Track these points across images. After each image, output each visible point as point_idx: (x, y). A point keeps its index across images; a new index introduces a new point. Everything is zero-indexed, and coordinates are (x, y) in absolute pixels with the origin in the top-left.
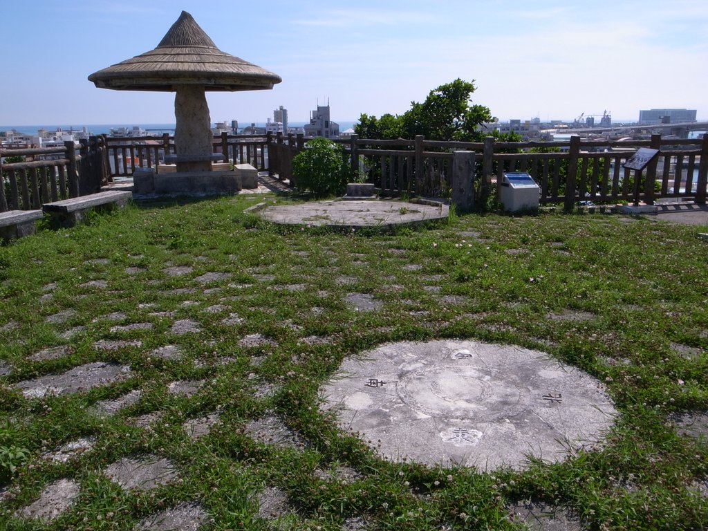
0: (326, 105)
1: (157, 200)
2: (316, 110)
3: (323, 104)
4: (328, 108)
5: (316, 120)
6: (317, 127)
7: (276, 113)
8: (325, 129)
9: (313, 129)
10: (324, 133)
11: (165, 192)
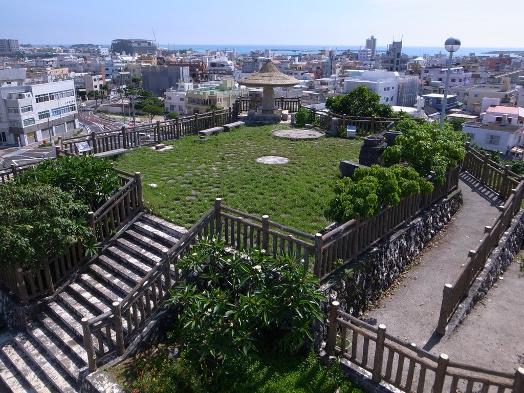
0: (400, 41)
1: (254, 123)
2: (392, 44)
3: (397, 40)
4: (401, 43)
5: (391, 51)
6: (391, 57)
7: (368, 42)
8: (397, 59)
9: (387, 59)
10: (395, 62)
11: (257, 120)
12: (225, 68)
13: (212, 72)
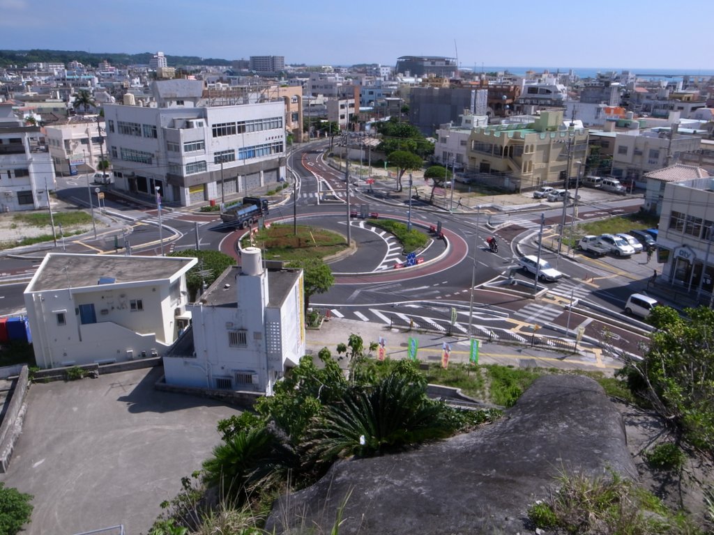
12: (552, 96)
13: (528, 101)
